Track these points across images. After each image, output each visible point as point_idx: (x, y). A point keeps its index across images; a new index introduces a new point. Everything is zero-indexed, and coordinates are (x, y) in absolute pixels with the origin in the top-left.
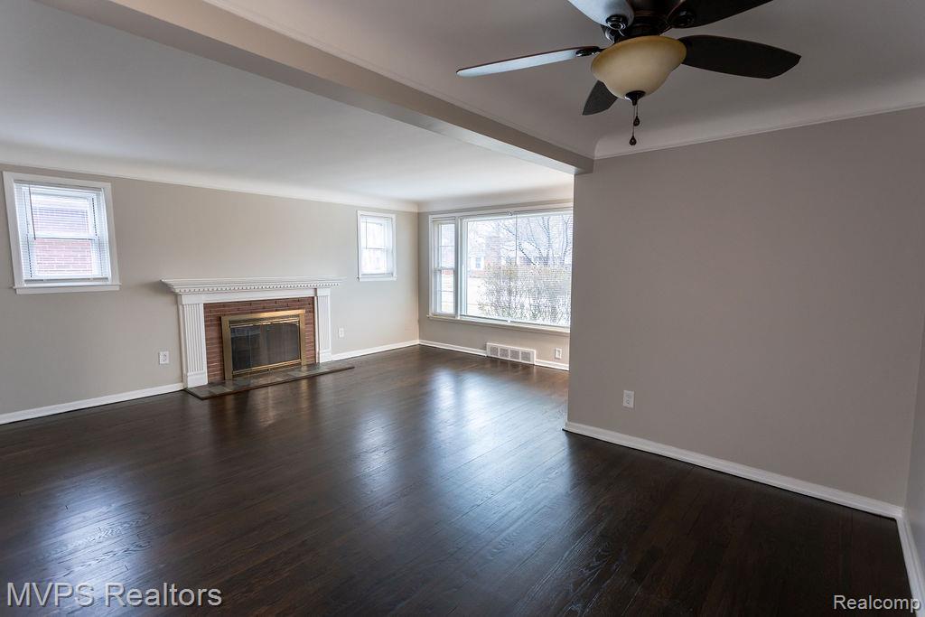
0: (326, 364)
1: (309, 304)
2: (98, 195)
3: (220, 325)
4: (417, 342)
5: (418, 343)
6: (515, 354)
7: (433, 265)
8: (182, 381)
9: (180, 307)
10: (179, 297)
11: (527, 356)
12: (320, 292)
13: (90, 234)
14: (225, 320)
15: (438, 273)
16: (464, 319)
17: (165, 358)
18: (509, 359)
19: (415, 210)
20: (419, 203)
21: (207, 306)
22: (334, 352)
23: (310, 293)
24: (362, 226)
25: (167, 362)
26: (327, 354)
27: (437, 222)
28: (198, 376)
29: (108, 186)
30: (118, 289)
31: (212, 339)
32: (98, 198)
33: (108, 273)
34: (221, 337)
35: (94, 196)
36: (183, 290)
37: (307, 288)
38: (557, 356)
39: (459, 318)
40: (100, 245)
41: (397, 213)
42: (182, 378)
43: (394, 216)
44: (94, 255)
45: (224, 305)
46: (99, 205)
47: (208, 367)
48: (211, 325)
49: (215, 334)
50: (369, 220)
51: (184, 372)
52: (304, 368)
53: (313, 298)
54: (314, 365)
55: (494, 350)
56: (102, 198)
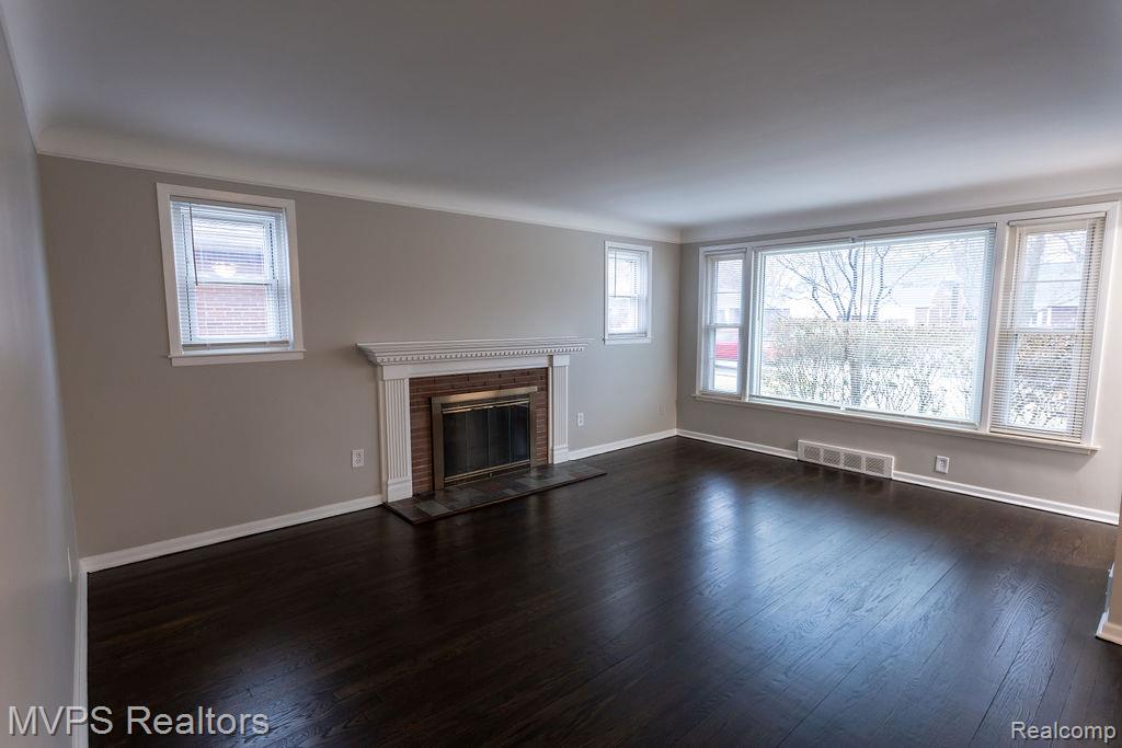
0: (563, 466)
1: (541, 377)
2: (277, 219)
3: (430, 409)
4: (674, 432)
5: (676, 434)
6: (854, 460)
7: (704, 320)
8: (381, 492)
9: (381, 383)
10: (379, 368)
11: (875, 464)
12: (558, 361)
13: (265, 276)
14: (437, 401)
15: (712, 334)
16: (756, 401)
17: (358, 460)
18: (841, 466)
19: (677, 240)
20: (684, 230)
21: (414, 382)
22: (571, 448)
23: (542, 362)
24: (611, 264)
25: (362, 464)
26: (563, 452)
27: (713, 258)
28: (401, 487)
29: (290, 204)
30: (301, 357)
31: (418, 430)
32: (278, 225)
33: (289, 336)
34: (431, 428)
35: (272, 220)
36: (386, 359)
37: (539, 355)
38: (939, 467)
39: (747, 400)
40: (279, 293)
41: (654, 244)
42: (381, 487)
43: (650, 249)
44: (270, 307)
45: (435, 380)
46: (278, 234)
47: (413, 472)
48: (418, 410)
49: (423, 423)
50: (620, 255)
51: (384, 479)
52: (534, 473)
53: (547, 369)
54: (546, 468)
55: (814, 452)
56: (283, 223)
